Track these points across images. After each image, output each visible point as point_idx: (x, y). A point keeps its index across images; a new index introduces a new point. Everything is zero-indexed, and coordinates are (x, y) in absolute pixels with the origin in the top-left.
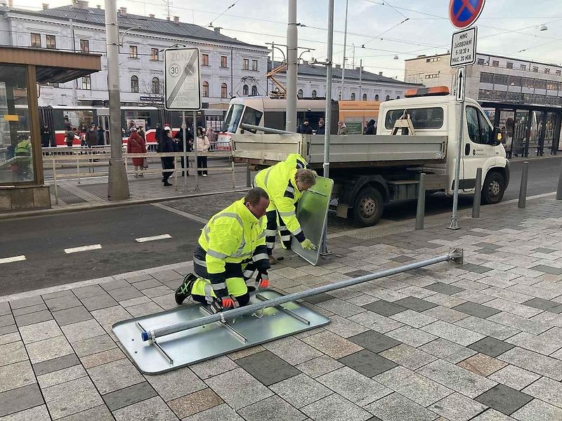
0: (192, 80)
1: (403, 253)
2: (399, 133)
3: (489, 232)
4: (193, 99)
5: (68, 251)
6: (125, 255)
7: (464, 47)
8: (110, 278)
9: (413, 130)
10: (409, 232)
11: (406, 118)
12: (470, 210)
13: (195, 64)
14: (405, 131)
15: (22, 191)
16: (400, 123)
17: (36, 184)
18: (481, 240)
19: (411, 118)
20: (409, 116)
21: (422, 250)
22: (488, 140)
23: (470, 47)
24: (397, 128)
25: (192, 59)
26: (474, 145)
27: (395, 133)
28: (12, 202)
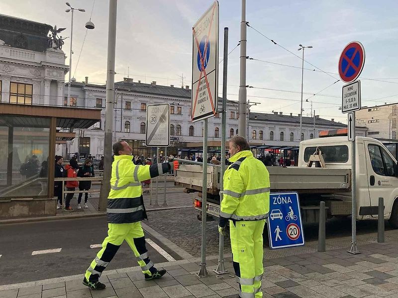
0: (164, 127)
1: (292, 277)
2: (313, 166)
3: (387, 258)
4: (164, 139)
5: (34, 253)
6: (70, 260)
7: (351, 97)
8: (33, 283)
9: (324, 164)
10: (311, 254)
11: (318, 154)
12: (374, 235)
13: (167, 115)
14: (318, 164)
15: (37, 202)
16: (313, 158)
17: (48, 197)
18: (375, 267)
19: (322, 153)
20: (320, 152)
21: (312, 275)
22: (393, 172)
23: (356, 96)
24: (311, 162)
25: (165, 112)
26: (378, 177)
27: (310, 165)
28: (30, 210)
